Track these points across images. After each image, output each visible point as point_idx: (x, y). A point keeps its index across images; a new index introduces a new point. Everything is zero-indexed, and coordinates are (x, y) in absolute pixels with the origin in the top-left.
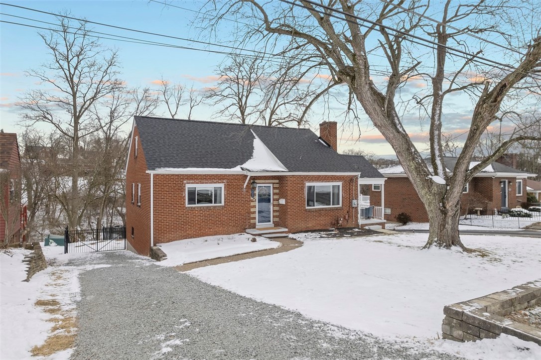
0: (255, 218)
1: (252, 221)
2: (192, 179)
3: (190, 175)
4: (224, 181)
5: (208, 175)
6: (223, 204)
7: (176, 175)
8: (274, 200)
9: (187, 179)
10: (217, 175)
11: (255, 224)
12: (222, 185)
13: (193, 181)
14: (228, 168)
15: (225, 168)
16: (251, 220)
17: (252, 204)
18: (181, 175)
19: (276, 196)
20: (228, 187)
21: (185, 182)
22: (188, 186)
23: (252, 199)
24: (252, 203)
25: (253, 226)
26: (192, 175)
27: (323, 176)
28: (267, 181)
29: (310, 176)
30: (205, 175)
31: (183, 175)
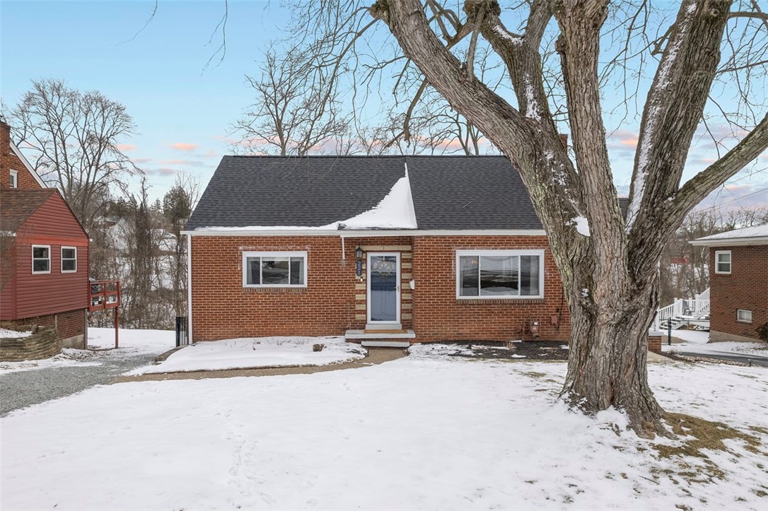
0: (365, 312)
1: (358, 317)
2: (252, 244)
3: (249, 237)
4: (307, 247)
5: (278, 237)
6: (305, 285)
7: (227, 238)
8: (402, 281)
9: (244, 244)
10: (294, 237)
11: (365, 322)
12: (304, 254)
13: (254, 247)
14: (315, 226)
15: (310, 226)
16: (357, 315)
17: (358, 287)
18: (234, 237)
19: (406, 274)
20: (313, 257)
21: (241, 248)
22: (246, 255)
23: (357, 278)
24: (357, 285)
25: (362, 326)
26: (252, 237)
27: (496, 237)
28: (387, 248)
29: (466, 237)
30: (274, 237)
31: (238, 237)
